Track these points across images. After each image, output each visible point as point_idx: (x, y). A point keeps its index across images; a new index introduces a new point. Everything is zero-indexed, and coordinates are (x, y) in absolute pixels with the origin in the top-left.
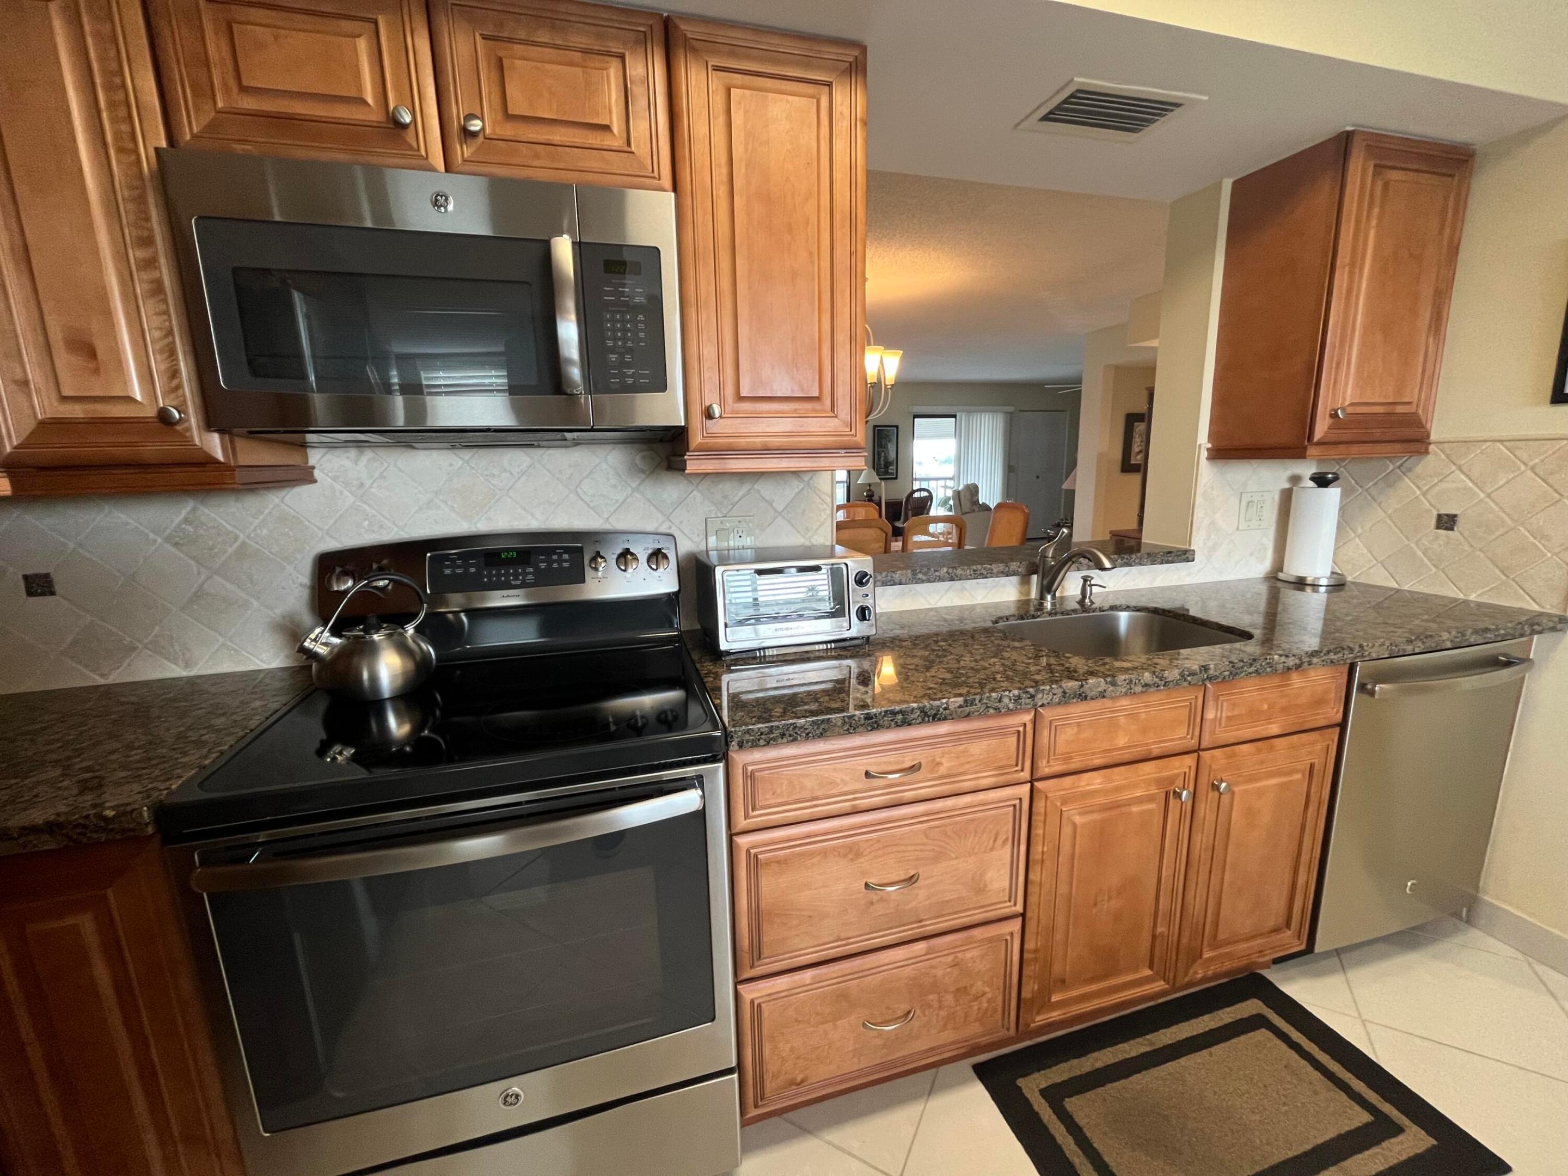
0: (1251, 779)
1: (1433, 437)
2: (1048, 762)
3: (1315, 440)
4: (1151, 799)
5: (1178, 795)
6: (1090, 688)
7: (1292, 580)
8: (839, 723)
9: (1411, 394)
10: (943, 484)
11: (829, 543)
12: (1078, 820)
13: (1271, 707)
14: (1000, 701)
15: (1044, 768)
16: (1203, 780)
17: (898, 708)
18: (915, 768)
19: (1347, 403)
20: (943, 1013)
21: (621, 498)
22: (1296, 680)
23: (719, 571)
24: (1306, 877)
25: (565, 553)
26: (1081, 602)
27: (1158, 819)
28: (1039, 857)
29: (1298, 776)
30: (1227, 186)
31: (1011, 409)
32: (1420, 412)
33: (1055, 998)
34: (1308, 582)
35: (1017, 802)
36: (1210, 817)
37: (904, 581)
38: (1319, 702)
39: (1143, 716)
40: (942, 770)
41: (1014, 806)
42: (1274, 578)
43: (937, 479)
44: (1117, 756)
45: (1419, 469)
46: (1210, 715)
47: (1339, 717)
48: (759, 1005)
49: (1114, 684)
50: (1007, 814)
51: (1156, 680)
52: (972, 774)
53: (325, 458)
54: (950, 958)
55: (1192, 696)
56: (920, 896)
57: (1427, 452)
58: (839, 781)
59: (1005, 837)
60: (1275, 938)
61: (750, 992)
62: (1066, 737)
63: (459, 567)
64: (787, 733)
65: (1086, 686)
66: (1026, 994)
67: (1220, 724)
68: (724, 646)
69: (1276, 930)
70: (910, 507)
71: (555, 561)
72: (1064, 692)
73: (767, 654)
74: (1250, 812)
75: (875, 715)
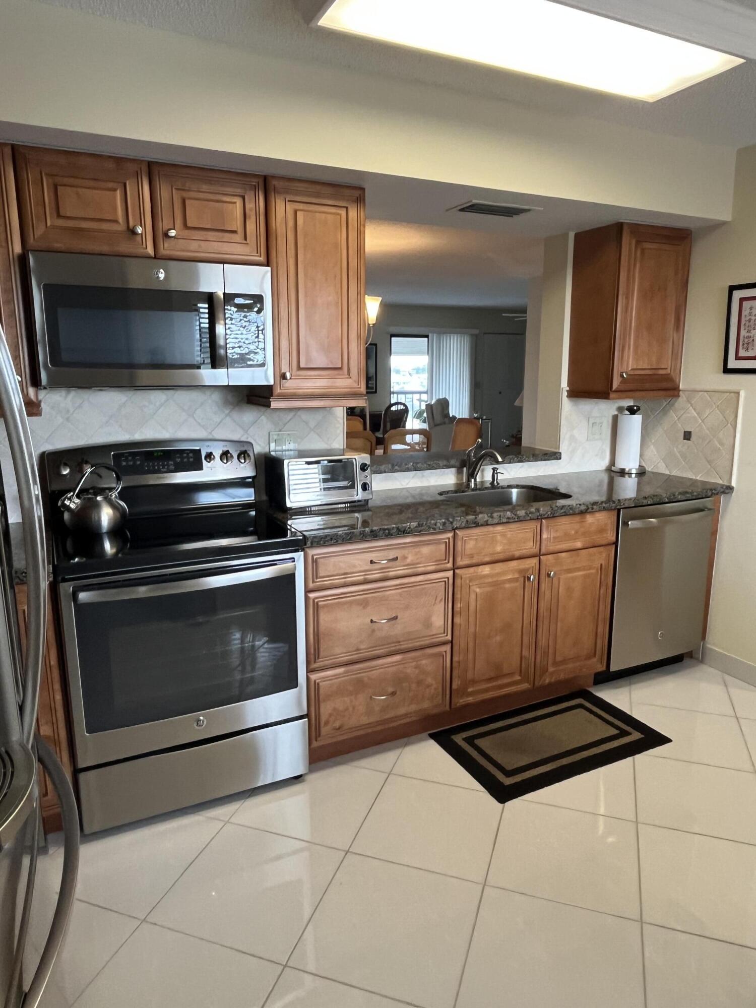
0: (569, 571)
1: (681, 387)
2: (462, 558)
3: (613, 389)
4: (516, 580)
5: (529, 578)
6: (480, 519)
7: (619, 471)
8: (358, 534)
9: (667, 365)
10: (418, 398)
11: (342, 448)
12: (478, 590)
13: (576, 532)
14: (436, 525)
15: (460, 562)
16: (543, 572)
17: (386, 527)
18: (396, 559)
19: (630, 369)
20: (411, 694)
21: (218, 420)
22: (589, 519)
23: (286, 462)
24: (603, 629)
25: (190, 453)
26: (492, 483)
27: (521, 592)
28: (459, 610)
29: (593, 571)
30: (572, 235)
31: (476, 331)
32: (672, 373)
33: (470, 690)
34: (626, 472)
35: (446, 579)
36: (548, 593)
37: (387, 470)
38: (602, 530)
39: (509, 536)
40: (409, 561)
41: (445, 581)
42: (609, 470)
43: (413, 393)
44: (496, 557)
45: (677, 405)
46: (545, 536)
47: (614, 539)
48: (318, 684)
49: (492, 517)
50: (441, 585)
51: (513, 515)
52: (423, 564)
53: (47, 396)
54: (414, 664)
55: (534, 525)
56: (398, 629)
57: (678, 396)
58: (357, 564)
59: (441, 598)
60: (589, 662)
61: (313, 677)
62: (470, 545)
63: (130, 461)
64: (333, 538)
65: (478, 518)
66: (454, 686)
67: (550, 542)
68: (289, 504)
69: (588, 657)
70: (388, 420)
71: (185, 457)
72: (467, 521)
73: (312, 510)
74: (569, 589)
75: (375, 530)
